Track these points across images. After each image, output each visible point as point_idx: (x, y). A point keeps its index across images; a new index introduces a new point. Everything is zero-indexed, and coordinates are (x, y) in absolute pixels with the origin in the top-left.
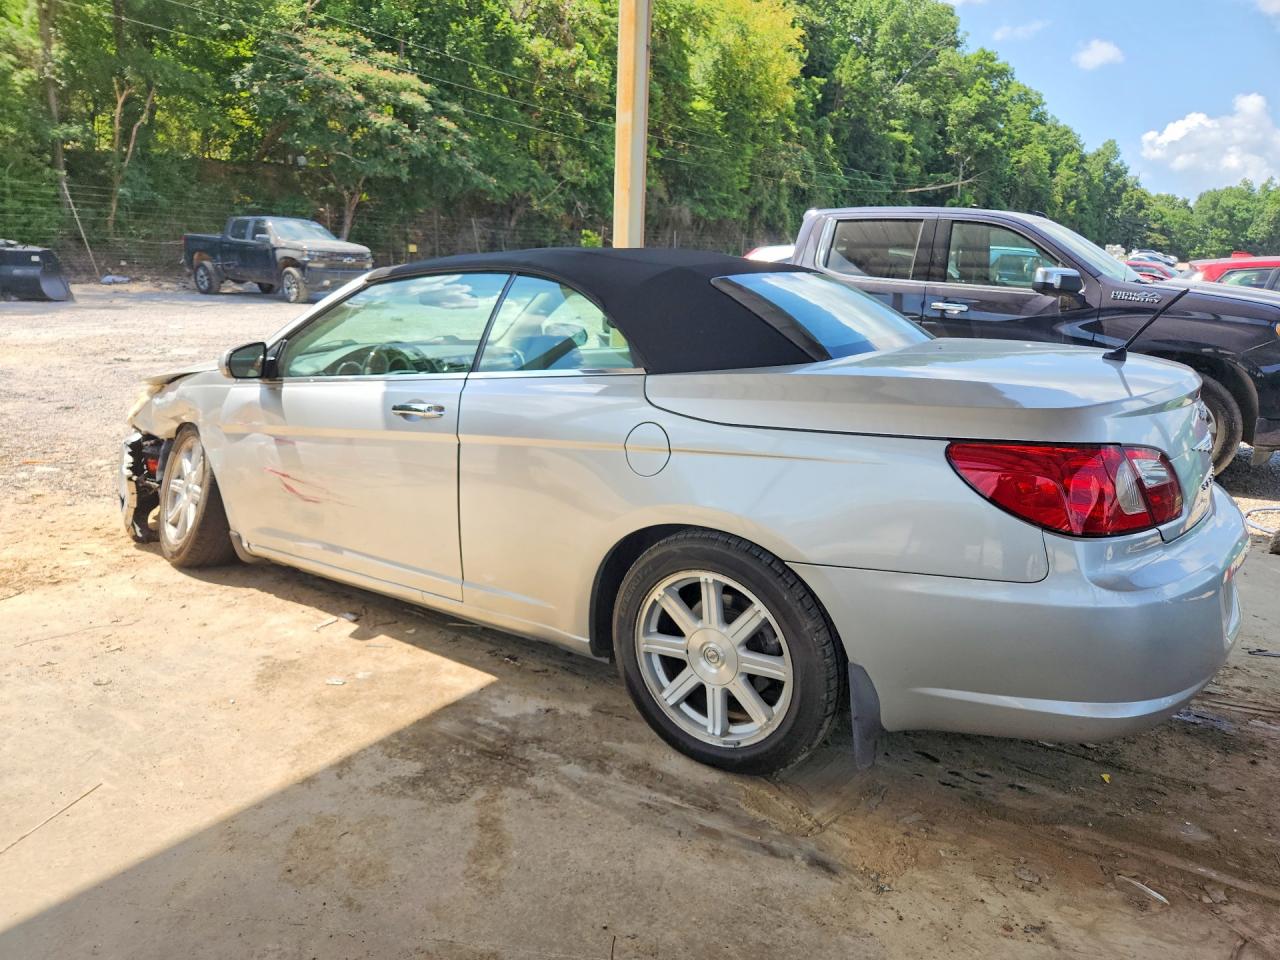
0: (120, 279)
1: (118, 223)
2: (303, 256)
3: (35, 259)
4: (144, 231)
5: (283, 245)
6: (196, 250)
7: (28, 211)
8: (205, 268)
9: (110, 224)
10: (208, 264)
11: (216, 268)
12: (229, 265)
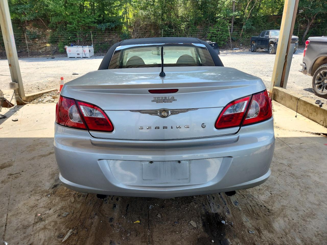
0: (237, 49)
1: (242, 35)
2: (275, 41)
3: (213, 45)
4: (248, 36)
5: (271, 38)
6: (253, 41)
7: (222, 34)
8: (254, 45)
9: (241, 35)
10: (254, 44)
11: (256, 45)
12: (258, 44)
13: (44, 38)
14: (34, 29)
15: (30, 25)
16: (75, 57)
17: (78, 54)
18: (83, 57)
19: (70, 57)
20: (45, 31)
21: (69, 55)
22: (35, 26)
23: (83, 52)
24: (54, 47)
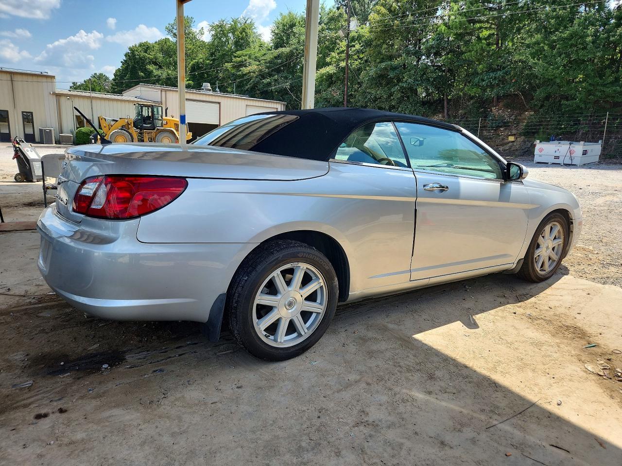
13: (515, 127)
14: (503, 112)
15: (501, 104)
16: (547, 163)
17: (557, 157)
18: (564, 164)
19: (538, 163)
20: (520, 115)
21: (537, 159)
22: (507, 106)
23: (568, 154)
24: (527, 143)
